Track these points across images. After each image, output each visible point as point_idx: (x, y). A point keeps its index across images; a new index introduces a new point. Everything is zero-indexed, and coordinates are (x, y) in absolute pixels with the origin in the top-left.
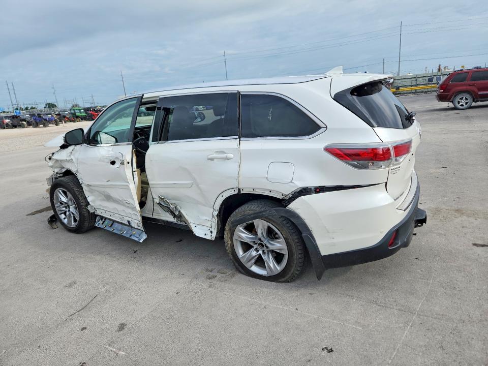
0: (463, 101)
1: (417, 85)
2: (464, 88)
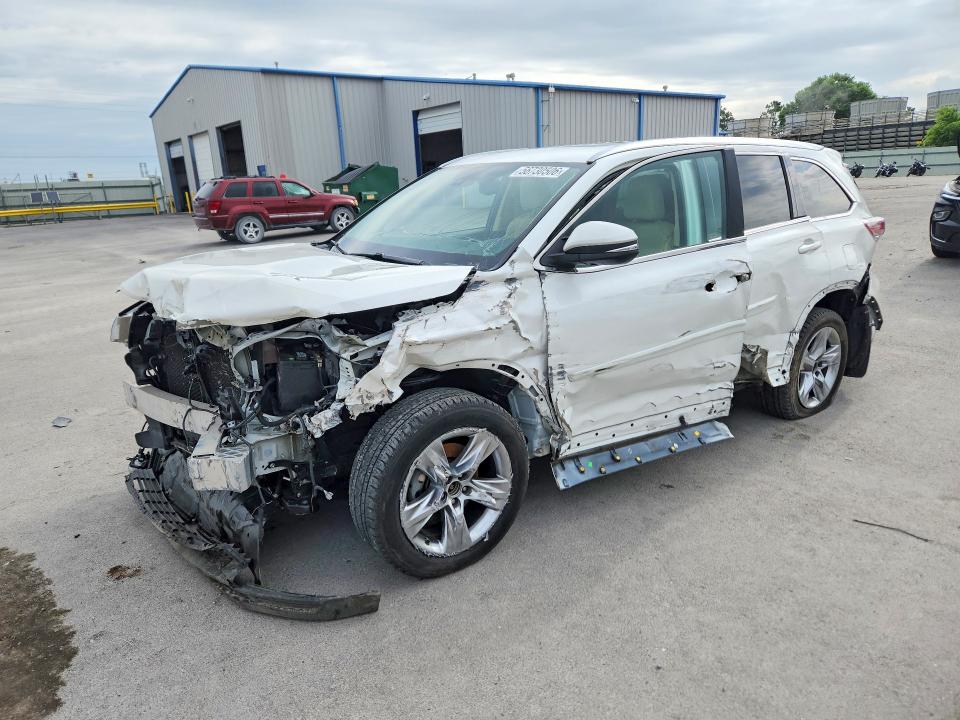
0: (251, 230)
1: (107, 202)
2: (248, 208)
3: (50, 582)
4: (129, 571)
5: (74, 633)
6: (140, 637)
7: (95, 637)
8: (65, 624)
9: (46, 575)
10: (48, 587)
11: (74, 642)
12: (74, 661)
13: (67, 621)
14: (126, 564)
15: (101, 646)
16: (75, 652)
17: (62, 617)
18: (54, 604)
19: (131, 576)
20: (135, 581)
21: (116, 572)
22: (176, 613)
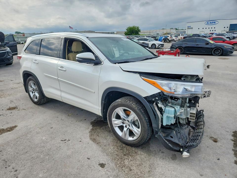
3: (233, 150)
4: (213, 139)
5: (232, 135)
6: (220, 127)
7: (228, 132)
8: (233, 138)
9: (233, 152)
10: (234, 149)
11: (233, 134)
12: (234, 131)
13: (232, 138)
14: (212, 141)
15: (228, 130)
16: (233, 132)
17: (233, 140)
18: (234, 143)
19: (213, 138)
20: (213, 136)
21: (215, 141)
22: (211, 126)
